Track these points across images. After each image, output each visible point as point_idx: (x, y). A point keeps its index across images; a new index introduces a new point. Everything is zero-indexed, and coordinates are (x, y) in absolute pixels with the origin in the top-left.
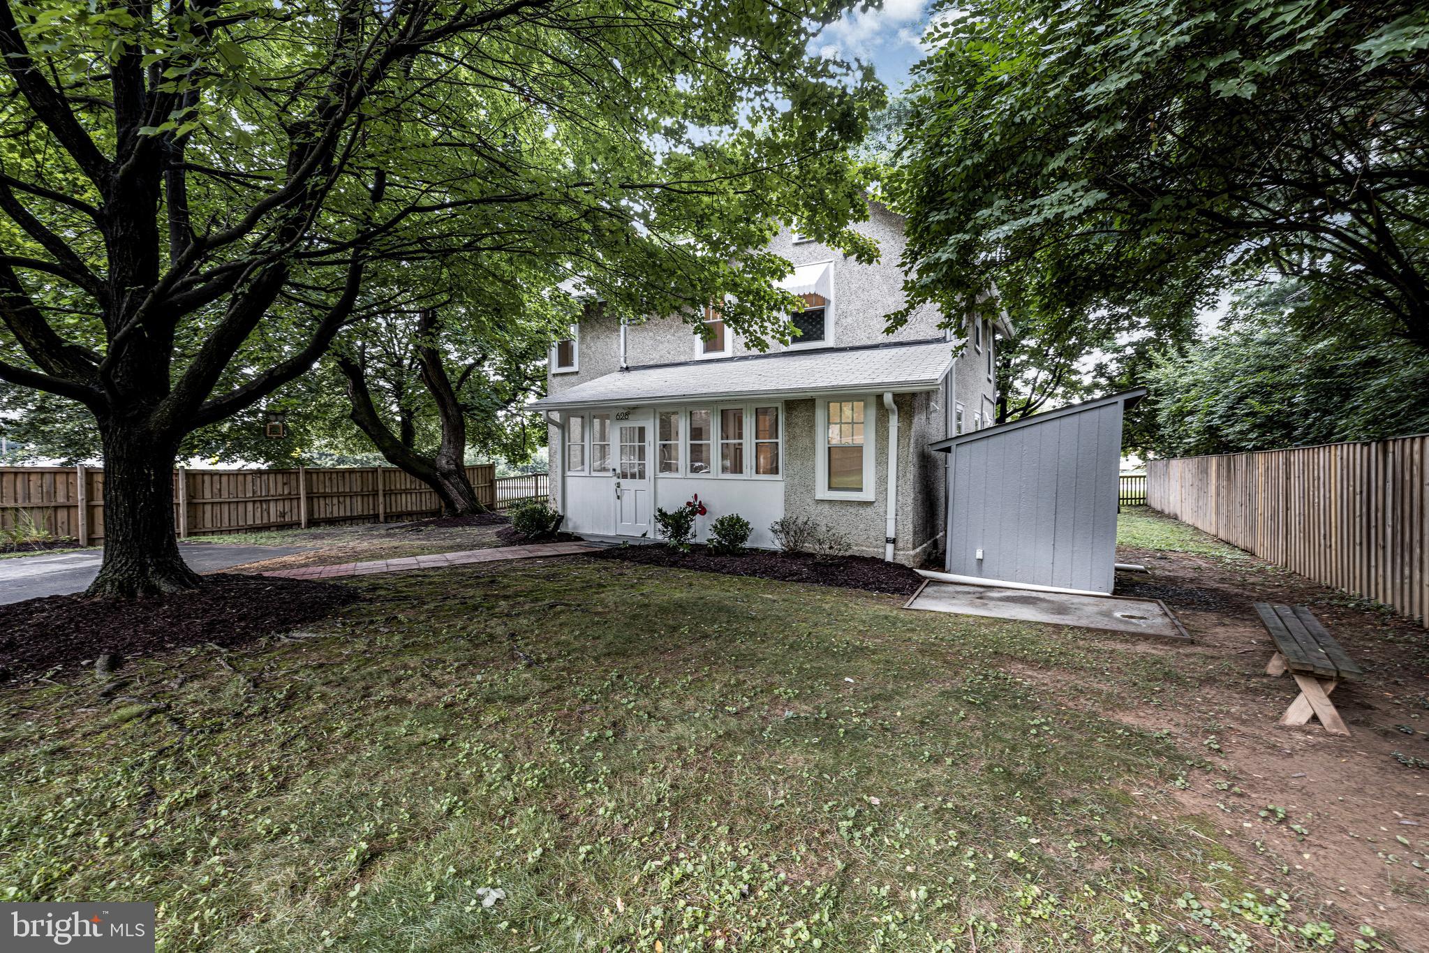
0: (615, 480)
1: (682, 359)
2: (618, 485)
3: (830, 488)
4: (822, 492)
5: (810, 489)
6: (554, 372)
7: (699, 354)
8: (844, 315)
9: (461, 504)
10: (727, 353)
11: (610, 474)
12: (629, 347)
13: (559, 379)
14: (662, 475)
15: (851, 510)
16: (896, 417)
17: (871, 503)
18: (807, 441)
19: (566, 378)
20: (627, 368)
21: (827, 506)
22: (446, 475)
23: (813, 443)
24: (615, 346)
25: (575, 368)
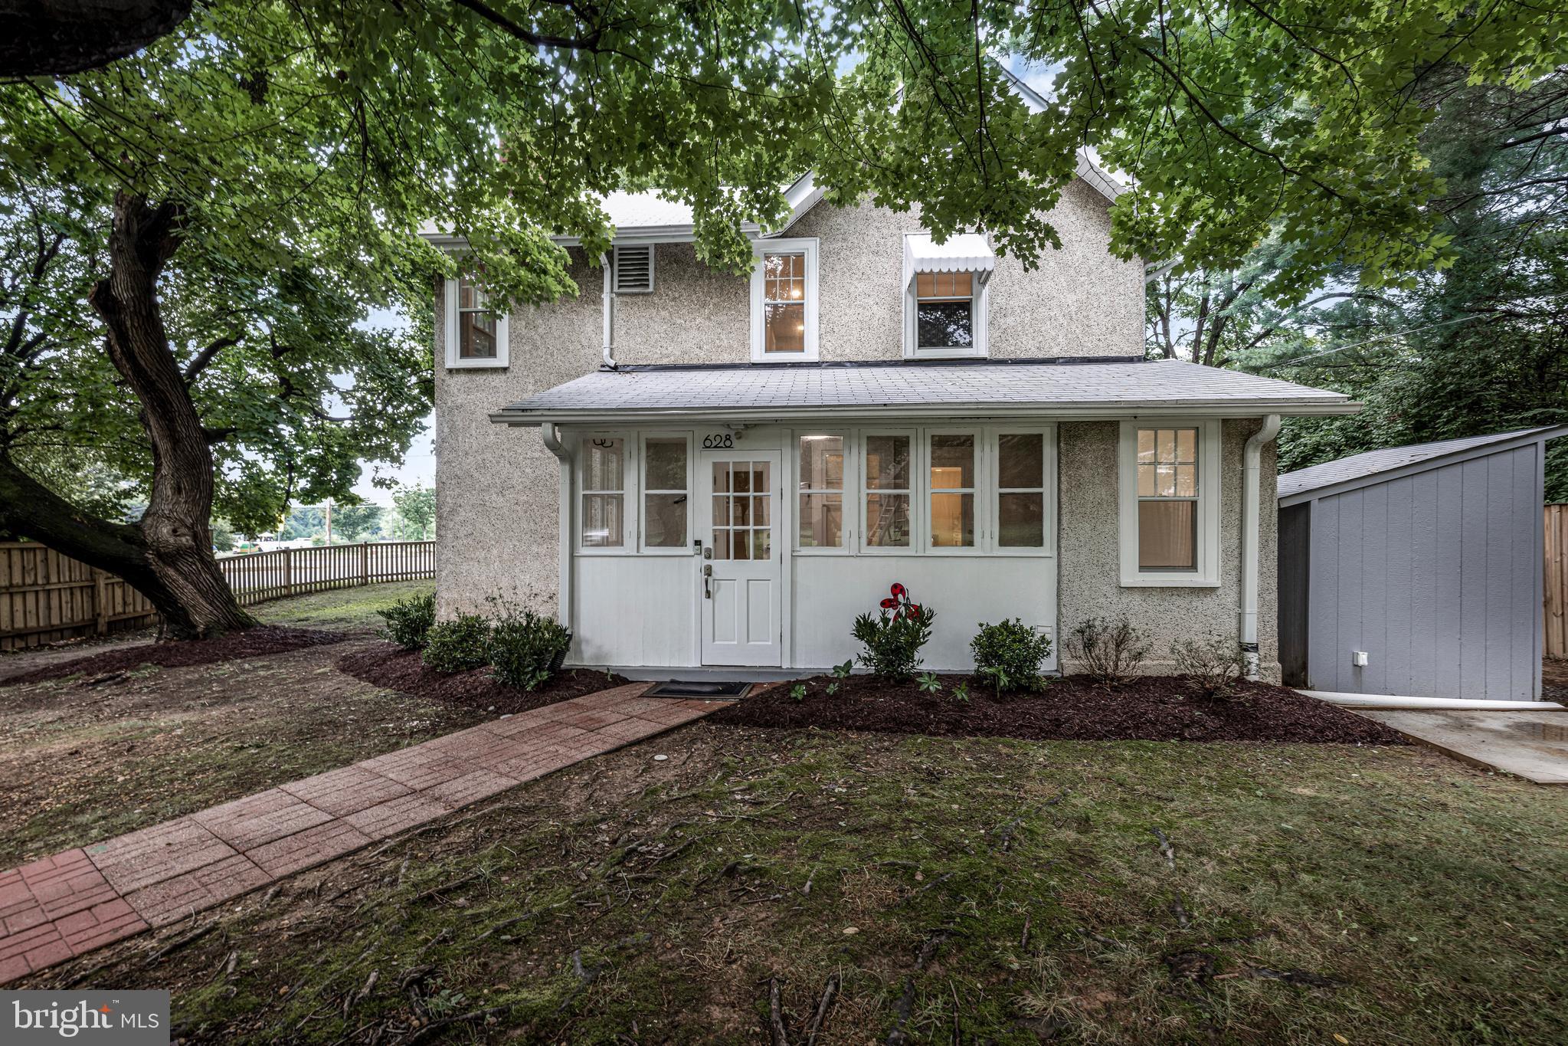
0: (700, 561)
1: (726, 359)
2: (709, 571)
3: (1143, 568)
4: (1131, 576)
5: (1109, 567)
6: (450, 364)
7: (758, 352)
8: (1003, 312)
9: (202, 615)
10: (810, 354)
11: (690, 549)
12: (620, 333)
13: (463, 378)
14: (805, 551)
15: (1179, 601)
16: (1258, 455)
17: (1213, 589)
18: (1103, 493)
19: (480, 379)
20: (615, 369)
21: (1137, 598)
22: (171, 557)
23: (1115, 496)
24: (589, 328)
25: (501, 360)
